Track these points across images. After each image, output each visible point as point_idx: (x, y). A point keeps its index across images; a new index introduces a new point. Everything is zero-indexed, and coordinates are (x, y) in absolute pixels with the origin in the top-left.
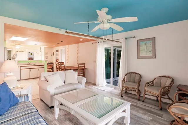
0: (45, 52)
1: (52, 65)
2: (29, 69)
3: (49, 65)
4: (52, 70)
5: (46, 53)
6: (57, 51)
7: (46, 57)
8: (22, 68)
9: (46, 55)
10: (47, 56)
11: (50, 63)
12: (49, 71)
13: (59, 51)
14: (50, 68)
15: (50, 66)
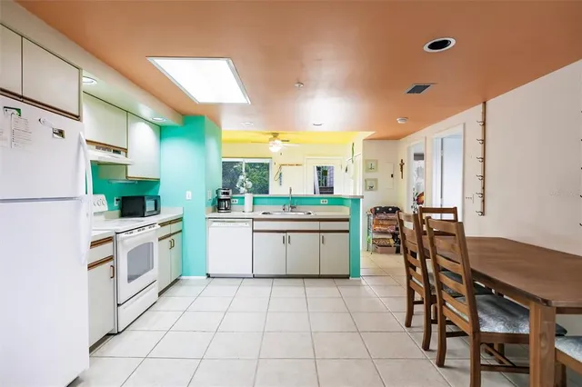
0: (366, 161)
1: (394, 216)
2: (286, 232)
3: (383, 216)
4: (392, 242)
5: (370, 166)
6: (419, 157)
7: (369, 184)
8: (258, 225)
9: (371, 175)
10: (376, 180)
11: (385, 210)
12: (382, 242)
13: (427, 157)
14: (386, 233)
15: (385, 223)
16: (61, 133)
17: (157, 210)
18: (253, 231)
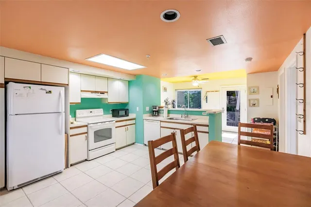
2: (175, 129)
5: (252, 91)
9: (254, 97)
11: (263, 120)
16: (50, 92)
17: (127, 114)
18: (161, 127)
